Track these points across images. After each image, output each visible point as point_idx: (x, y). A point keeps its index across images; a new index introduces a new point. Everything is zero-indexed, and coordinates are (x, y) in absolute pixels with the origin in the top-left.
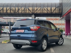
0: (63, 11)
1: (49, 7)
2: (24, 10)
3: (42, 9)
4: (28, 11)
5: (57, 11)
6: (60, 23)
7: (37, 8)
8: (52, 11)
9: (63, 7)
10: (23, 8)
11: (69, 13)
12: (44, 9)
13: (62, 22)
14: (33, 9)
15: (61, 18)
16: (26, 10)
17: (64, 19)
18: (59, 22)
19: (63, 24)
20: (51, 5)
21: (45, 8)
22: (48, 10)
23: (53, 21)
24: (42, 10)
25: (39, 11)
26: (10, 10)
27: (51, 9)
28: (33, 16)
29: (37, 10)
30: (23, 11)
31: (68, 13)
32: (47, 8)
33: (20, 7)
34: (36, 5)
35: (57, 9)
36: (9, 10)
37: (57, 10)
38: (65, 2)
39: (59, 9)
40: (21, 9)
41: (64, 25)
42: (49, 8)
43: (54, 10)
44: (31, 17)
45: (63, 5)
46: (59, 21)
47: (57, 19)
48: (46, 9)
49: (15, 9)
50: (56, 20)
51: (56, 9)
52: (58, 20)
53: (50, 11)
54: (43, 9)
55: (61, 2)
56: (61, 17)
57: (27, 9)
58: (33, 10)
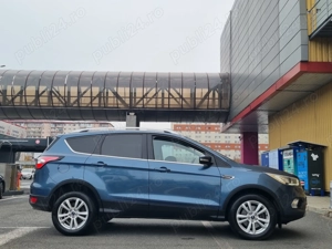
0: (235, 102)
2: (99, 96)
3: (163, 94)
4: (112, 101)
5: (214, 103)
6: (223, 142)
8: (198, 101)
9: (234, 90)
10: (96, 90)
11: (255, 109)
12: (170, 94)
13: (228, 140)
14: (131, 93)
15: (229, 124)
16: (107, 97)
17: (236, 130)
18: (218, 139)
19: (232, 147)
20: (195, 82)
21: (172, 91)
22: (181, 97)
23: (198, 134)
24: (163, 97)
25: (153, 101)
27: (193, 96)
28: (132, 117)
29: (144, 97)
30: (96, 101)
31: (248, 110)
32: (179, 90)
34: (144, 81)
35: (214, 94)
36: (46, 94)
37: (214, 98)
38: (241, 72)
39: (220, 95)
40: (88, 94)
41: (236, 149)
42: (186, 93)
43: (203, 100)
44: (124, 120)
45: (234, 82)
46: (217, 134)
47: (210, 129)
48: (176, 96)
49: (69, 93)
50: (206, 131)
51: (211, 95)
52: (214, 130)
53: (188, 101)
54: (166, 95)
55: (226, 71)
56: (225, 122)
57: (111, 94)
58: (131, 97)
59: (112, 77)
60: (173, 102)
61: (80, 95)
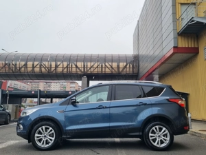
0: (141, 70)
1: (115, 62)
2: (67, 67)
3: (102, 66)
5: (129, 70)
7: (92, 64)
8: (121, 70)
9: (140, 63)
10: (65, 64)
12: (105, 65)
14: (84, 66)
20: (119, 59)
21: (107, 64)
22: (112, 67)
25: (96, 69)
26: (41, 67)
27: (118, 66)
28: (85, 78)
30: (66, 70)
31: (148, 74)
32: (110, 63)
33: (59, 61)
34: (91, 59)
35: (130, 66)
36: (38, 66)
37: (130, 68)
38: (144, 53)
39: (133, 66)
40: (61, 66)
42: (115, 65)
43: (124, 68)
44: (81, 80)
45: (140, 59)
49: (51, 65)
51: (128, 66)
53: (116, 69)
55: (136, 53)
57: (74, 66)
58: (84, 68)
59: (74, 57)
60: (107, 70)
61: (57, 66)
